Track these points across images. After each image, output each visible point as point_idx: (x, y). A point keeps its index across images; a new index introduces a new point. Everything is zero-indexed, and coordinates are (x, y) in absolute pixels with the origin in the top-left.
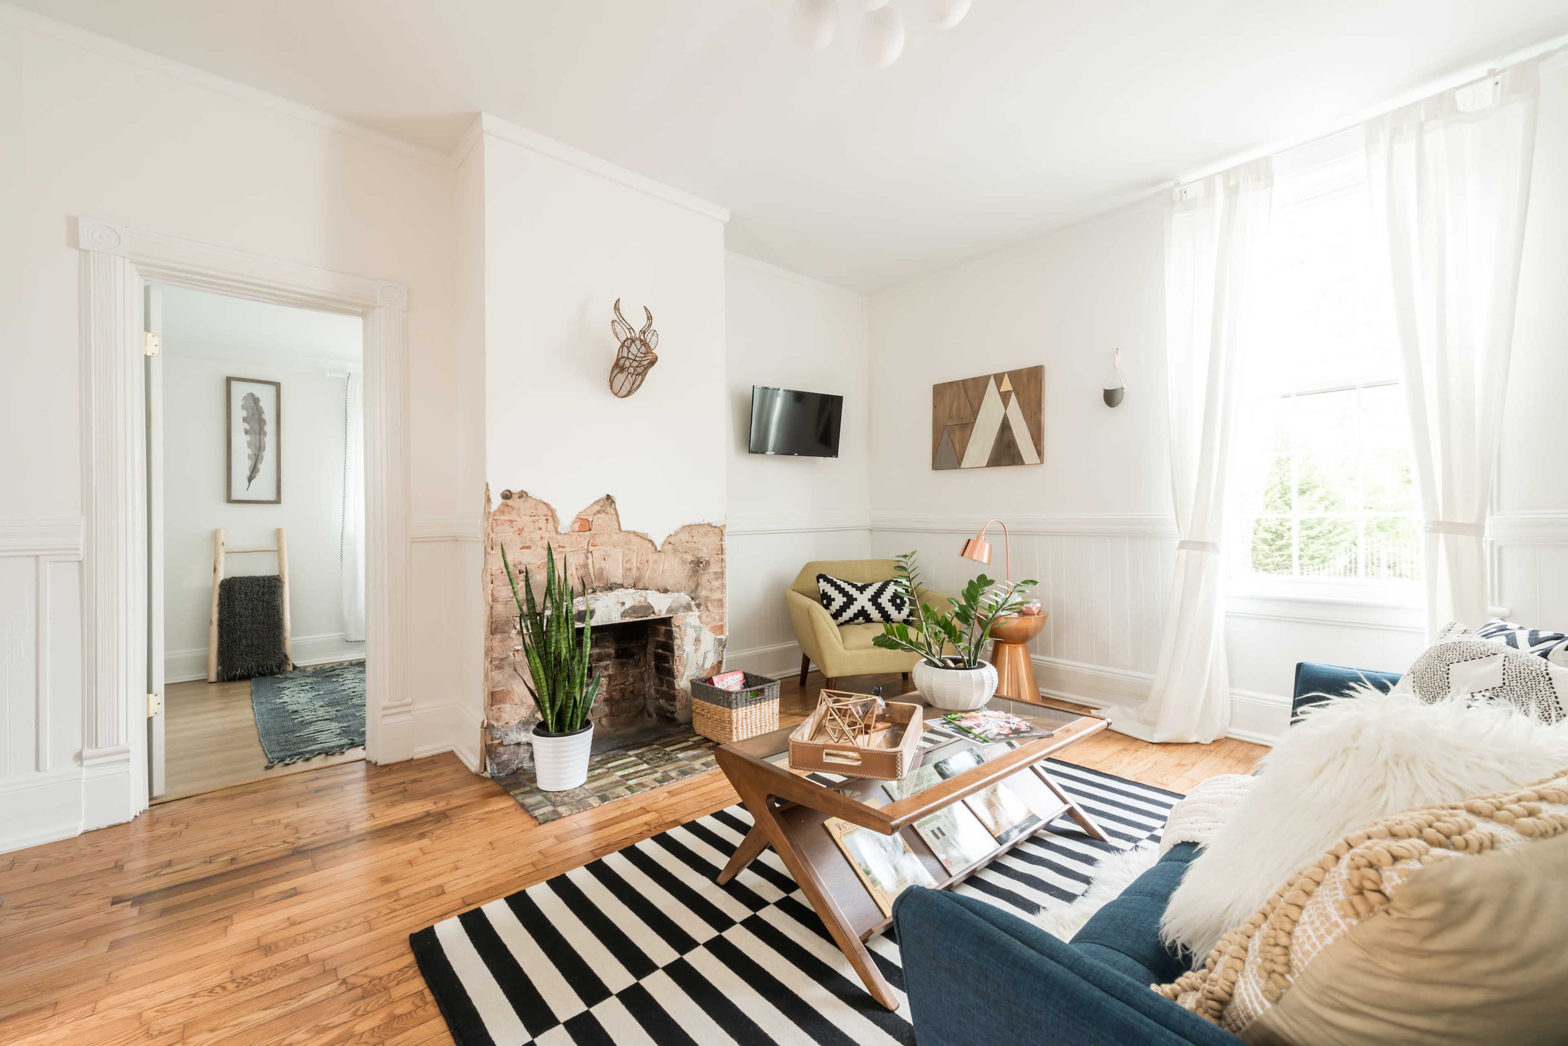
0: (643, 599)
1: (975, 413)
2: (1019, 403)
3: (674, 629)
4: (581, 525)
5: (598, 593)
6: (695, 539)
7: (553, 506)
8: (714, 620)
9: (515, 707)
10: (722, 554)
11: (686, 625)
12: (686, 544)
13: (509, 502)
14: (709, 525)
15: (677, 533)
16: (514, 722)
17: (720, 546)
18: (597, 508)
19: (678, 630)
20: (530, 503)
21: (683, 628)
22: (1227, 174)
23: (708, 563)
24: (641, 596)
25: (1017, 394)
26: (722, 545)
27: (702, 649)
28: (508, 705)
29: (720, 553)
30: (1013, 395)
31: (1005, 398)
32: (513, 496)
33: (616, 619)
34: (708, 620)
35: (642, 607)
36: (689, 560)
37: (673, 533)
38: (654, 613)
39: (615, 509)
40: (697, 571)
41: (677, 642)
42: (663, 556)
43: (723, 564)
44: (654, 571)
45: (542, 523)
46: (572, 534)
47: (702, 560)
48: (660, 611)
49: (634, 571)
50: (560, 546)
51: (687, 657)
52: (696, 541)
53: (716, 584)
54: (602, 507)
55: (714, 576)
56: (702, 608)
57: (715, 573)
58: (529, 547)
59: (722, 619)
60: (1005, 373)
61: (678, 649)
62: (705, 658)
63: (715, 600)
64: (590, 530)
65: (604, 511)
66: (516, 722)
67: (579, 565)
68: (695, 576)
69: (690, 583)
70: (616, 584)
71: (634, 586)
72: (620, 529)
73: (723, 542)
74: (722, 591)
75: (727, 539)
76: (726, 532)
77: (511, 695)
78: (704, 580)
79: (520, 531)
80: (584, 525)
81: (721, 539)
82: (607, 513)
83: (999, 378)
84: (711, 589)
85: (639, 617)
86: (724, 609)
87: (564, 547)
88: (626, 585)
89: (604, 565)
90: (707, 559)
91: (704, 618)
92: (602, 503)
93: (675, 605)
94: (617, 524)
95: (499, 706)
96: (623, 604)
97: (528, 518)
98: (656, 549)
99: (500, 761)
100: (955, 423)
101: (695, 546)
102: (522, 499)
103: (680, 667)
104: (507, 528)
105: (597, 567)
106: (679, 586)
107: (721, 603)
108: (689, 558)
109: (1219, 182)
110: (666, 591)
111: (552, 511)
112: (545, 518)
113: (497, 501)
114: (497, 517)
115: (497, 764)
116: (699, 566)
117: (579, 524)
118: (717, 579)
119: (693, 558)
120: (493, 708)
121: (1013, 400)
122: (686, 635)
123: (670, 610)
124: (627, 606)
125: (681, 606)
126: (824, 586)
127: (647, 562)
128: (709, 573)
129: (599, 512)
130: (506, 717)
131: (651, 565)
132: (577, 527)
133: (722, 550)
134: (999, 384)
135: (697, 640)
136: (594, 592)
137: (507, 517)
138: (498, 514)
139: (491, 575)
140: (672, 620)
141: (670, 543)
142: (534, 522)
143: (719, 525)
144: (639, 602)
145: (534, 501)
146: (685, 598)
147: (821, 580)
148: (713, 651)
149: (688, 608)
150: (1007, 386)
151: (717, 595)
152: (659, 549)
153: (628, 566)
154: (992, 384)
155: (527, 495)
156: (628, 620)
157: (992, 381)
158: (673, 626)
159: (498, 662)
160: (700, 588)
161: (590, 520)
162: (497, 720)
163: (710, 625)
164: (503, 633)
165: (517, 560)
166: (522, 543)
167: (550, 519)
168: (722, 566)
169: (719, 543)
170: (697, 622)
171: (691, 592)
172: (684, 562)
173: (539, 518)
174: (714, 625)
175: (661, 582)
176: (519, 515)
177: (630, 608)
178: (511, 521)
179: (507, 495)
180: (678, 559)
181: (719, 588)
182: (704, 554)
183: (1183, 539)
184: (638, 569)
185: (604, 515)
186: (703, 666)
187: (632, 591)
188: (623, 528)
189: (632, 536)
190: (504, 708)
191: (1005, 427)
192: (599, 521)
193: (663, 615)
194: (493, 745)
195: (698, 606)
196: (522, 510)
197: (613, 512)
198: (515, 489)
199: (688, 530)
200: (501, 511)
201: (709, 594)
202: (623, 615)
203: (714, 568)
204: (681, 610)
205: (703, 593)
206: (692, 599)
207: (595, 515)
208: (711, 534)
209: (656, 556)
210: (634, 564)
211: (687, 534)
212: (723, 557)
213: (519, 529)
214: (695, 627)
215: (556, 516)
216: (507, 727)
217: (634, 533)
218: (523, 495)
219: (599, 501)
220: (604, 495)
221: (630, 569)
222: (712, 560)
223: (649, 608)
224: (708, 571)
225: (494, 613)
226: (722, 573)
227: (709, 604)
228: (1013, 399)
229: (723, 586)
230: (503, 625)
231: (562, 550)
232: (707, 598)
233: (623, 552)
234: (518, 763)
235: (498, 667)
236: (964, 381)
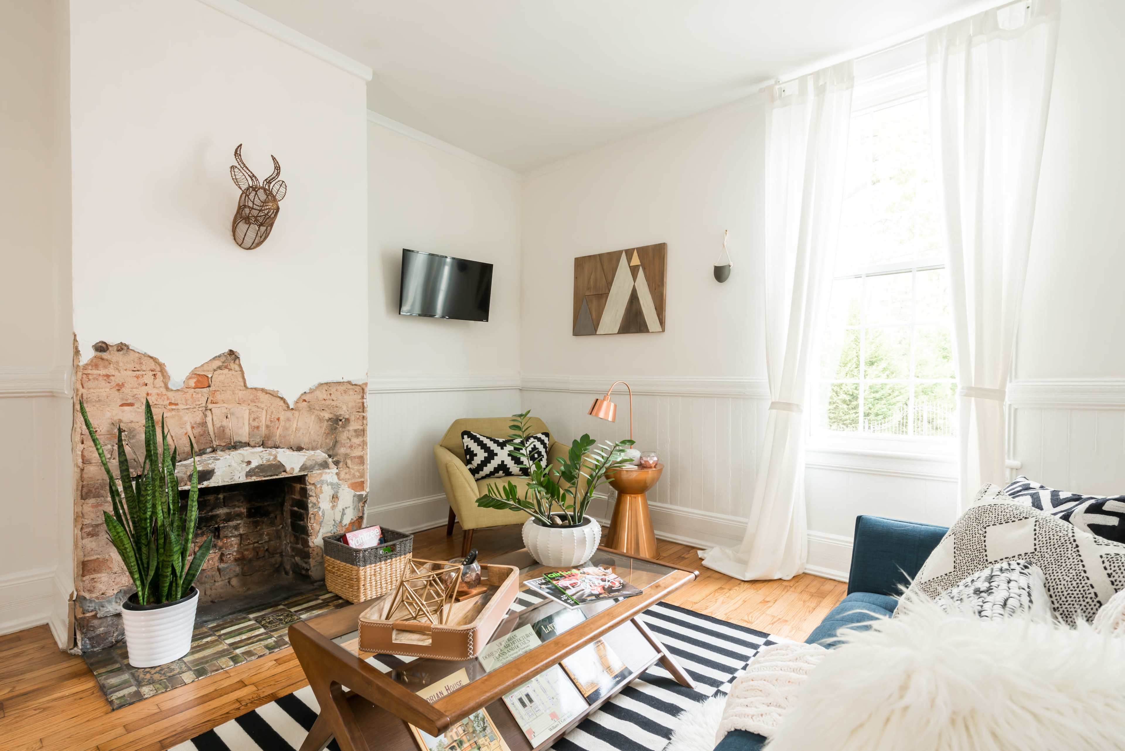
0: (272, 458)
1: (609, 284)
2: (646, 277)
3: (309, 487)
4: (198, 381)
5: (219, 453)
6: (333, 397)
7: (162, 360)
8: (354, 476)
9: (114, 576)
10: (363, 412)
11: (322, 482)
12: (323, 402)
13: (105, 355)
14: (349, 383)
15: (312, 391)
16: (111, 593)
17: (361, 404)
18: (218, 363)
19: (313, 488)
20: (132, 356)
21: (318, 486)
23: (348, 420)
24: (270, 454)
25: (644, 269)
26: (363, 403)
27: (341, 505)
28: (103, 575)
29: (361, 410)
30: (641, 270)
31: (634, 271)
32: (110, 348)
33: (241, 478)
34: (347, 476)
35: (271, 466)
36: (327, 417)
37: (308, 391)
38: (285, 471)
39: (240, 366)
40: (336, 428)
41: (312, 500)
42: (296, 413)
43: (365, 422)
44: (286, 429)
45: (148, 378)
46: (186, 390)
47: (341, 418)
48: (293, 469)
49: (263, 429)
50: (171, 404)
51: (323, 514)
52: (335, 399)
53: (356, 441)
54: (223, 362)
55: (354, 434)
56: (341, 465)
57: (355, 431)
58: (131, 405)
59: (362, 476)
60: (634, 249)
61: (312, 507)
62: (343, 514)
63: (355, 457)
64: (209, 386)
65: (226, 367)
66: (115, 592)
67: (196, 423)
68: (333, 434)
69: (328, 441)
70: (240, 442)
71: (263, 445)
72: (245, 385)
73: (365, 400)
74: (363, 448)
75: (367, 396)
76: (367, 390)
77: (108, 563)
78: (343, 437)
79: (120, 387)
80: (202, 381)
81: (363, 398)
82: (230, 370)
83: (629, 253)
84: (351, 447)
85: (268, 476)
86: (365, 466)
87: (177, 404)
88: (252, 444)
89: (225, 423)
90: (347, 416)
91: (342, 475)
92: (223, 359)
93: (309, 463)
94: (241, 380)
95: (92, 576)
96: (249, 463)
97: (130, 373)
98: (288, 407)
99: (93, 635)
100: (592, 293)
101: (334, 403)
102: (121, 353)
103: (314, 525)
104: (103, 383)
105: (218, 425)
106: (314, 444)
107: (361, 460)
108: (327, 415)
110: (299, 449)
111: (162, 366)
112: (152, 373)
113: (87, 354)
114: (89, 372)
115: (89, 639)
116: (337, 424)
117: (195, 380)
118: (357, 436)
119: (331, 416)
120: (84, 579)
122: (322, 493)
123: (303, 468)
124: (253, 465)
125: (316, 463)
126: (468, 442)
127: (278, 419)
128: (349, 431)
129: (220, 368)
130: (101, 587)
131: (282, 423)
132: (192, 383)
133: (363, 408)
134: (629, 259)
135: (335, 497)
136: (214, 451)
137: (103, 372)
138: (90, 368)
139: (82, 434)
140: (307, 478)
141: (305, 401)
142: (137, 377)
143: (360, 383)
144: (268, 460)
145: (137, 355)
146: (321, 455)
147: (466, 437)
148: (352, 507)
149: (324, 465)
150: (636, 261)
151: (357, 453)
152: (291, 407)
153: (255, 424)
154: (624, 258)
155: (128, 348)
156: (254, 479)
157: (624, 256)
158: (308, 484)
159: (91, 529)
160: (338, 445)
161: (210, 376)
162: (90, 591)
163: (350, 482)
164: (99, 497)
165: (116, 418)
166: (122, 399)
167: (159, 374)
168: (363, 424)
169: (361, 401)
170: (335, 480)
171: (328, 450)
172: (320, 420)
173: (144, 373)
174: (353, 481)
175: (293, 440)
176: (117, 369)
177: (257, 467)
178: (108, 376)
179: (101, 348)
180: (313, 417)
181: (360, 445)
182: (344, 412)
183: (773, 401)
184: (267, 427)
185: (226, 371)
186: (341, 522)
187: (261, 449)
188: (249, 385)
189: (260, 394)
190: (99, 578)
191: (634, 299)
192: (220, 378)
193: (296, 473)
194: (85, 618)
195: (336, 463)
196: (121, 364)
197: (237, 368)
198: (112, 340)
199: (326, 387)
200: (94, 364)
201: (348, 451)
202: (248, 474)
203: (354, 425)
204: (317, 467)
205: (342, 450)
206: (330, 456)
207: (215, 370)
208: (351, 392)
209: (289, 414)
210: (263, 422)
211: (324, 392)
212: (364, 414)
213: (118, 385)
214: (332, 484)
215: (166, 371)
216: (103, 598)
217: (263, 390)
218: (122, 347)
219: (220, 356)
220: (226, 350)
221: (258, 427)
222: (352, 418)
223: (280, 467)
224: (348, 428)
225: (85, 476)
226: (364, 431)
227: (349, 462)
228: (641, 273)
229: (364, 443)
230: (97, 488)
231: (174, 407)
232: (346, 455)
233: (249, 410)
234: (118, 636)
235: (91, 535)
236: (600, 256)
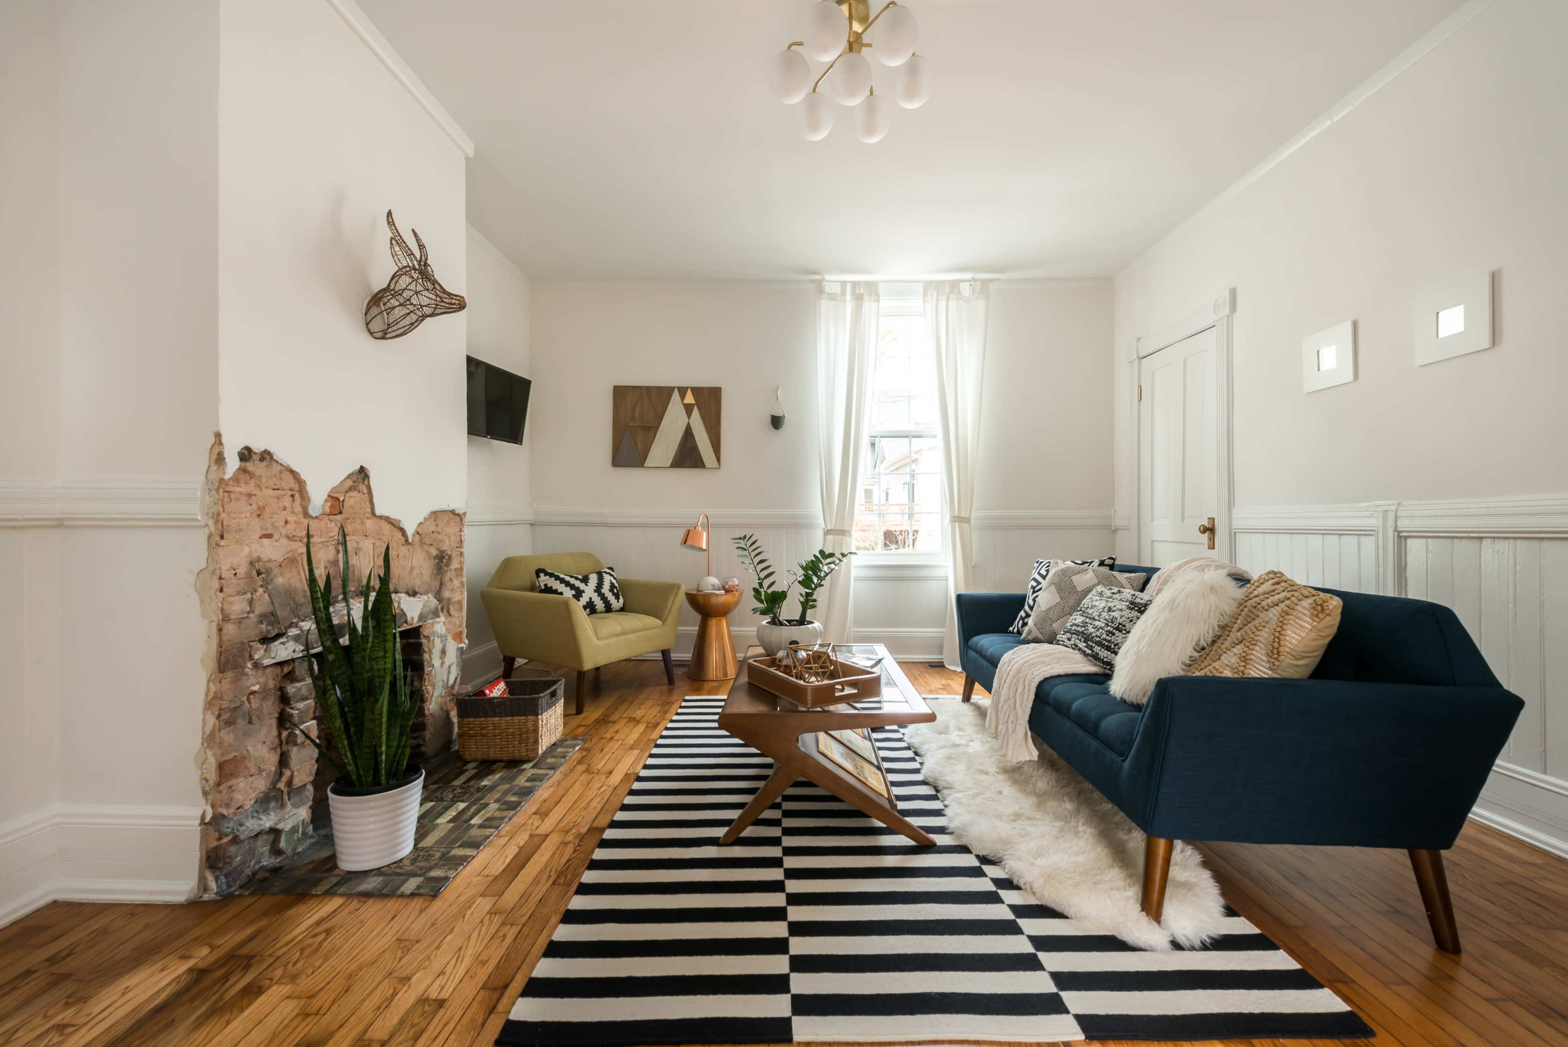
1: (660, 418)
2: (701, 415)
3: (424, 641)
4: (333, 506)
6: (439, 528)
7: (303, 476)
8: (455, 625)
9: (251, 779)
10: (461, 547)
11: (433, 634)
12: (432, 535)
13: (249, 466)
14: (453, 512)
16: (248, 805)
17: (459, 538)
18: (349, 483)
19: (426, 641)
21: (432, 638)
22: (855, 284)
23: (450, 557)
25: (699, 408)
26: (461, 536)
27: (447, 661)
28: (241, 779)
29: (459, 545)
30: (696, 409)
31: (688, 409)
32: (254, 457)
34: (450, 626)
36: (434, 554)
38: (406, 622)
39: (369, 488)
40: (441, 567)
41: (426, 656)
42: (411, 549)
43: (462, 559)
44: (403, 568)
45: (287, 501)
46: (324, 517)
47: (444, 555)
48: (412, 618)
51: (436, 674)
52: (440, 531)
53: (456, 582)
54: (354, 482)
55: (454, 574)
56: (445, 612)
57: (456, 570)
58: (269, 536)
59: (461, 624)
60: (689, 388)
61: (427, 665)
62: (449, 672)
63: (455, 602)
64: (341, 513)
65: (356, 488)
66: (253, 802)
67: (328, 562)
68: (439, 574)
69: (435, 583)
72: (373, 513)
73: (462, 533)
74: (462, 590)
75: (466, 530)
76: (467, 519)
77: (246, 761)
78: (448, 577)
79: (260, 512)
80: (336, 504)
81: (461, 530)
82: (359, 491)
83: (683, 391)
84: (454, 588)
86: (463, 613)
89: (355, 561)
90: (449, 553)
91: (447, 624)
92: (355, 478)
93: (424, 611)
94: (368, 505)
95: (229, 784)
97: (271, 492)
98: (407, 541)
99: (230, 869)
100: (637, 425)
101: (440, 536)
102: (264, 463)
103: (429, 687)
104: (244, 505)
106: (425, 587)
107: (460, 605)
108: (434, 552)
109: (849, 286)
110: (414, 594)
112: (290, 493)
113: (233, 464)
114: (232, 489)
115: (226, 876)
116: (442, 561)
117: (330, 505)
118: (457, 576)
119: (437, 552)
120: (221, 788)
121: (696, 412)
122: (435, 647)
123: (419, 618)
125: (430, 611)
126: (544, 580)
127: (398, 556)
128: (451, 570)
129: (350, 489)
130: (239, 797)
131: (401, 561)
132: (328, 508)
133: (461, 542)
134: (683, 397)
135: (443, 652)
137: (243, 489)
138: (231, 483)
139: (221, 578)
140: (421, 629)
141: (418, 533)
142: (278, 498)
143: (461, 512)
145: (279, 467)
147: (542, 575)
148: (456, 663)
149: (436, 614)
150: (690, 399)
151: (457, 597)
152: (410, 541)
154: (676, 395)
155: (272, 458)
157: (676, 393)
158: (422, 637)
159: (229, 714)
160: (444, 589)
161: (341, 499)
162: (228, 806)
163: (452, 633)
165: (255, 555)
166: (261, 529)
167: (297, 495)
168: (461, 562)
169: (459, 534)
170: (443, 630)
171: (438, 594)
172: (429, 557)
173: (284, 492)
174: (454, 632)
175: (412, 582)
176: (259, 486)
178: (249, 495)
179: (246, 455)
180: (424, 553)
181: (459, 587)
182: (447, 547)
183: (829, 528)
185: (355, 493)
186: (447, 682)
188: (377, 512)
189: (385, 523)
190: (238, 784)
191: (688, 434)
192: (351, 501)
193: (415, 624)
194: (220, 846)
195: (443, 610)
196: (264, 480)
197: (365, 491)
198: (257, 447)
199: (435, 517)
200: (236, 479)
201: (452, 595)
203: (455, 565)
204: (430, 615)
205: (446, 594)
206: (439, 601)
207: (347, 492)
208: (453, 523)
209: (406, 549)
211: (433, 522)
212: (462, 550)
213: (259, 508)
214: (441, 636)
215: (307, 492)
216: (241, 813)
217: (388, 519)
218: (266, 456)
220: (358, 467)
222: (454, 555)
223: (401, 617)
224: (450, 567)
225: (224, 638)
226: (461, 570)
227: (452, 608)
229: (462, 585)
230: (235, 656)
232: (450, 601)
233: (374, 544)
234: (255, 865)
235: (229, 723)
236: (648, 388)
